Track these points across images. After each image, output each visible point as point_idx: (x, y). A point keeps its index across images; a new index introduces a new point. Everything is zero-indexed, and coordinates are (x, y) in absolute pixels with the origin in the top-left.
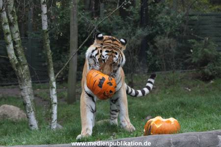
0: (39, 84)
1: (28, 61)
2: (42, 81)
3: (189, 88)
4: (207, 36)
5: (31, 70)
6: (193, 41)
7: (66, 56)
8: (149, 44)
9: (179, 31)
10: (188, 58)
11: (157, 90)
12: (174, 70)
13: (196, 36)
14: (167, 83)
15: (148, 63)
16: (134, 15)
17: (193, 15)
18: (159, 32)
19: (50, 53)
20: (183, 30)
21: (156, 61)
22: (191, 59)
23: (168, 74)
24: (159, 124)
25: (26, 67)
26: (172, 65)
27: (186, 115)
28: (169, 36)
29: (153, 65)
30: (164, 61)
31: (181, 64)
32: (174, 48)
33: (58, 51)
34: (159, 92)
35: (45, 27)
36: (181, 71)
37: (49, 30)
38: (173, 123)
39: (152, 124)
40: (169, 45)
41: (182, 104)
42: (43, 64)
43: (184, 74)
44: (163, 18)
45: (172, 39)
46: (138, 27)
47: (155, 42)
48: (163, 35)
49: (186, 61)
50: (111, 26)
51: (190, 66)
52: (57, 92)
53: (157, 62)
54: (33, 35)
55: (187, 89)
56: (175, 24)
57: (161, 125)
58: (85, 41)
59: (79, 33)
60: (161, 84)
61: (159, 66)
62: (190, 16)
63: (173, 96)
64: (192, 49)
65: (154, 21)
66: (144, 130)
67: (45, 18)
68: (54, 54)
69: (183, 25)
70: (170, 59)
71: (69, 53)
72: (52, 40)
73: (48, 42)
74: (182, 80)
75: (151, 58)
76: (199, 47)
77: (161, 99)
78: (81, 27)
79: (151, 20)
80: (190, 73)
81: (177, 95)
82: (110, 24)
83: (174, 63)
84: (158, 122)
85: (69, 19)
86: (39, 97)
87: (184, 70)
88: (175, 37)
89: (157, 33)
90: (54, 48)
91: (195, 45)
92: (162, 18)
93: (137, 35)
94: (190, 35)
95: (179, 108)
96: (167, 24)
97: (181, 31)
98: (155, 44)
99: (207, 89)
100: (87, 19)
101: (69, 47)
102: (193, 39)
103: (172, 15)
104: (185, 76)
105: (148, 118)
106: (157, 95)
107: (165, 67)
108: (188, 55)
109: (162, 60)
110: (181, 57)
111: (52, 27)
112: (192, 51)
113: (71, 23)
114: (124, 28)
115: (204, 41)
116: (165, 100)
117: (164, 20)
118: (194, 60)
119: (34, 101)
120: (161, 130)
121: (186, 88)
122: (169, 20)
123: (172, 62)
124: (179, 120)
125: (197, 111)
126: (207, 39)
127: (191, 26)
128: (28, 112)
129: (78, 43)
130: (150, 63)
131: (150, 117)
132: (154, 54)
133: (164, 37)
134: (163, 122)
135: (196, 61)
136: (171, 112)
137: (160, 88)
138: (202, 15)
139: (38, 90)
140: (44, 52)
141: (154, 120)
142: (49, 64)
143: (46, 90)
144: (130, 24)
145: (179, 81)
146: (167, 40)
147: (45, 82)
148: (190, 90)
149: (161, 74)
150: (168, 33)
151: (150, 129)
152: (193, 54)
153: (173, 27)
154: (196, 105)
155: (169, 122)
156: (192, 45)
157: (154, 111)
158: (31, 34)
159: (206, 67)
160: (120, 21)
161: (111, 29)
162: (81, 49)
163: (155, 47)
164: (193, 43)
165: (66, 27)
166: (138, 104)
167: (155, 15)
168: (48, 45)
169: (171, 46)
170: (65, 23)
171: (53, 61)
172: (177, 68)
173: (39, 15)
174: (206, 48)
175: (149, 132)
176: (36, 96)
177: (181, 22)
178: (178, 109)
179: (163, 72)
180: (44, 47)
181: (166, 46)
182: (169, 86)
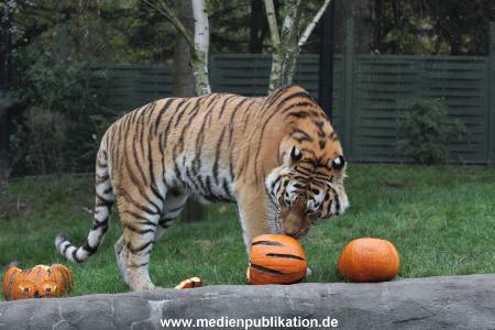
6: (99, 118)
8: (14, 122)
9: (71, 98)
10: (87, 150)
12: (60, 172)
13: (104, 108)
14: (47, 198)
17: (98, 69)
18: (33, 100)
21: (26, 155)
23: (50, 180)
26: (57, 164)
28: (52, 108)
29: (20, 162)
30: (41, 156)
31: (73, 161)
32: (62, 130)
34: (31, 214)
36: (73, 175)
40: (52, 124)
43: (79, 181)
44: (40, 73)
48: (42, 105)
49: (84, 156)
53: (28, 158)
55: (86, 209)
56: (63, 85)
61: (31, 164)
62: (93, 70)
63: (57, 224)
64: (96, 134)
69: (79, 87)
70: (54, 152)
74: (77, 193)
75: (17, 150)
83: (61, 159)
87: (78, 172)
91: (102, 127)
92: (38, 73)
94: (94, 107)
102: (97, 114)
103: (57, 66)
104: (81, 185)
107: (44, 166)
108: (88, 145)
109: (38, 153)
110: (75, 149)
112: (95, 137)
116: (44, 230)
117: (42, 77)
121: (82, 208)
122: (52, 78)
123: (57, 157)
127: (94, 90)
130: (15, 160)
132: (23, 141)
133: (44, 108)
137: (33, 208)
138: (115, 69)
145: (71, 194)
146: (48, 116)
148: (90, 211)
149: (35, 180)
152: (96, 142)
156: (96, 125)
163: (26, 129)
164: (99, 122)
169: (57, 127)
172: (67, 170)
177: (74, 81)
179: (40, 177)
181: (47, 126)
182: (51, 203)
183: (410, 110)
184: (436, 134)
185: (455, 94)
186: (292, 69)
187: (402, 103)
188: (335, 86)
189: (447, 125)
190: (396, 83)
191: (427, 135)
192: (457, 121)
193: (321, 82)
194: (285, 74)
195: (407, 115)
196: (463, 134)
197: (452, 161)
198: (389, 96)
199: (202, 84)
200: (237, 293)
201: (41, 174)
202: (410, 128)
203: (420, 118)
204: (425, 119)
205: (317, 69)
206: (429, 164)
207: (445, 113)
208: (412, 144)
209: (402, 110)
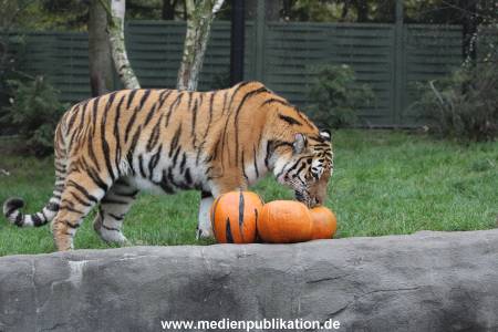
3: (7, 170)
4: (40, 74)
6: (15, 82)
13: (21, 73)
17: (15, 35)
49: (2, 119)
64: (13, 98)
80: (9, 142)
94: (10, 71)
99: (40, 173)
102: (15, 78)
108: (5, 108)
112: (12, 101)
115: (35, 83)
118: (17, 118)
126: (41, 79)
138: (32, 35)
152: (14, 106)
156: (13, 90)
159: (37, 131)
164: (16, 87)
174: (38, 95)
183: (320, 76)
184: (344, 99)
185: (363, 60)
186: (206, 35)
187: (312, 68)
188: (247, 52)
189: (355, 90)
190: (305, 49)
191: (336, 101)
192: (365, 87)
193: (233, 47)
194: (200, 40)
195: (316, 80)
196: (371, 99)
197: (360, 125)
198: (299, 62)
199: (118, 49)
200: (156, 254)
202: (319, 93)
203: (328, 84)
204: (333, 84)
205: (228, 35)
206: (337, 128)
207: (354, 78)
208: (321, 109)
209: (311, 75)
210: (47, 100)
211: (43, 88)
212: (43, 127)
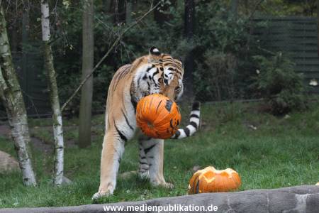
0: (37, 120)
1: (21, 87)
2: (42, 115)
3: (254, 126)
4: (279, 50)
5: (25, 98)
6: (260, 57)
7: (77, 79)
8: (196, 61)
9: (240, 43)
10: (252, 82)
11: (208, 129)
12: (232, 99)
13: (264, 50)
14: (222, 118)
15: (195, 89)
16: (176, 19)
17: (260, 20)
18: (212, 45)
19: (53, 74)
20: (246, 42)
21: (206, 86)
22: (256, 83)
23: (224, 104)
24: (211, 177)
25: (19, 94)
26: (230, 93)
27: (249, 164)
28: (225, 50)
29: (202, 91)
30: (218, 87)
31: (242, 90)
32: (232, 67)
33: (65, 72)
34: (211, 130)
35: (46, 37)
36: (242, 101)
37: (52, 42)
38: (230, 177)
39: (200, 177)
40: (226, 62)
41: (245, 149)
42: (44, 91)
43: (246, 106)
44: (217, 24)
45: (229, 55)
46: (181, 37)
47: (206, 59)
48: (218, 49)
49: (250, 86)
50: (143, 35)
51: (255, 94)
52: (64, 132)
53: (208, 88)
54: (28, 48)
55: (252, 126)
56: (233, 32)
57: (213, 179)
58: (104, 58)
59: (95, 45)
60: (213, 120)
61: (211, 93)
62: (257, 21)
63: (230, 138)
64: (259, 69)
65: (204, 29)
66: (189, 187)
67: (46, 24)
68: (59, 76)
69: (245, 34)
70: (227, 84)
71: (81, 74)
72: (56, 55)
73: (51, 59)
74: (245, 114)
75: (199, 82)
76: (268, 66)
77: (215, 142)
78: (98, 36)
79: (200, 28)
80: (256, 103)
81: (236, 136)
82: (141, 33)
83: (233, 89)
84: (209, 174)
85: (82, 26)
86: (38, 138)
87: (246, 99)
88: (234, 52)
89: (208, 45)
90: (59, 68)
91: (263, 64)
92: (215, 24)
93: (179, 48)
94: (257, 48)
95: (240, 154)
96: (222, 33)
97: (243, 42)
98: (206, 62)
99: (280, 127)
100: (107, 26)
101: (81, 66)
102: (259, 54)
103: (230, 19)
104: (248, 108)
105: (195, 168)
106: (208, 135)
107: (219, 94)
108: (253, 78)
109: (214, 84)
110: (243, 81)
111: (56, 36)
112: (258, 72)
113: (84, 32)
114: (160, 38)
115: (275, 58)
116: (220, 142)
117: (218, 27)
118: (262, 85)
119: (30, 144)
120: (213, 186)
121: (249, 126)
122: (226, 28)
123: (230, 87)
124: (240, 172)
125: (265, 160)
126: (281, 54)
127: (257, 36)
128: (22, 159)
129: (95, 59)
130: (197, 90)
131: (198, 167)
132: (204, 76)
133: (219, 51)
134: (216, 174)
135: (264, 87)
136: (228, 160)
137: (212, 126)
138: (273, 20)
139: (36, 127)
140: (45, 73)
141: (203, 172)
142: (52, 91)
143: (48, 128)
144: (168, 32)
145: (240, 115)
146: (223, 56)
147: (46, 117)
148: (255, 128)
149: (214, 104)
150: (224, 45)
151: (198, 185)
152: (259, 76)
153: (231, 37)
154: (264, 150)
155: (225, 174)
156: (259, 63)
157: (203, 159)
158: (26, 47)
159: (278, 95)
160: (155, 28)
161: (142, 39)
162: (98, 69)
163: (205, 67)
164: (261, 61)
165: (78, 37)
166: (180, 149)
167: (206, 20)
168: (51, 62)
169: (229, 64)
170: (75, 30)
171: (58, 87)
172: (237, 97)
173: (38, 19)
174: (278, 67)
175: (196, 189)
176: (33, 136)
177: (242, 30)
178: (238, 156)
179: (216, 103)
180: (45, 66)
181: (222, 64)
182: (226, 122)
201: (217, 100)
210: (285, 71)
211: (282, 61)
212: (282, 92)
